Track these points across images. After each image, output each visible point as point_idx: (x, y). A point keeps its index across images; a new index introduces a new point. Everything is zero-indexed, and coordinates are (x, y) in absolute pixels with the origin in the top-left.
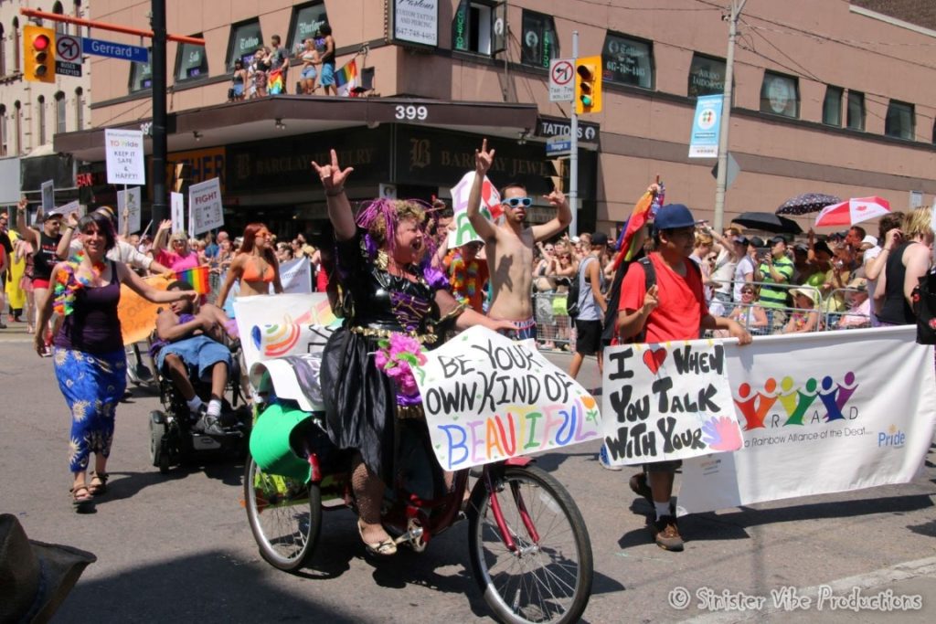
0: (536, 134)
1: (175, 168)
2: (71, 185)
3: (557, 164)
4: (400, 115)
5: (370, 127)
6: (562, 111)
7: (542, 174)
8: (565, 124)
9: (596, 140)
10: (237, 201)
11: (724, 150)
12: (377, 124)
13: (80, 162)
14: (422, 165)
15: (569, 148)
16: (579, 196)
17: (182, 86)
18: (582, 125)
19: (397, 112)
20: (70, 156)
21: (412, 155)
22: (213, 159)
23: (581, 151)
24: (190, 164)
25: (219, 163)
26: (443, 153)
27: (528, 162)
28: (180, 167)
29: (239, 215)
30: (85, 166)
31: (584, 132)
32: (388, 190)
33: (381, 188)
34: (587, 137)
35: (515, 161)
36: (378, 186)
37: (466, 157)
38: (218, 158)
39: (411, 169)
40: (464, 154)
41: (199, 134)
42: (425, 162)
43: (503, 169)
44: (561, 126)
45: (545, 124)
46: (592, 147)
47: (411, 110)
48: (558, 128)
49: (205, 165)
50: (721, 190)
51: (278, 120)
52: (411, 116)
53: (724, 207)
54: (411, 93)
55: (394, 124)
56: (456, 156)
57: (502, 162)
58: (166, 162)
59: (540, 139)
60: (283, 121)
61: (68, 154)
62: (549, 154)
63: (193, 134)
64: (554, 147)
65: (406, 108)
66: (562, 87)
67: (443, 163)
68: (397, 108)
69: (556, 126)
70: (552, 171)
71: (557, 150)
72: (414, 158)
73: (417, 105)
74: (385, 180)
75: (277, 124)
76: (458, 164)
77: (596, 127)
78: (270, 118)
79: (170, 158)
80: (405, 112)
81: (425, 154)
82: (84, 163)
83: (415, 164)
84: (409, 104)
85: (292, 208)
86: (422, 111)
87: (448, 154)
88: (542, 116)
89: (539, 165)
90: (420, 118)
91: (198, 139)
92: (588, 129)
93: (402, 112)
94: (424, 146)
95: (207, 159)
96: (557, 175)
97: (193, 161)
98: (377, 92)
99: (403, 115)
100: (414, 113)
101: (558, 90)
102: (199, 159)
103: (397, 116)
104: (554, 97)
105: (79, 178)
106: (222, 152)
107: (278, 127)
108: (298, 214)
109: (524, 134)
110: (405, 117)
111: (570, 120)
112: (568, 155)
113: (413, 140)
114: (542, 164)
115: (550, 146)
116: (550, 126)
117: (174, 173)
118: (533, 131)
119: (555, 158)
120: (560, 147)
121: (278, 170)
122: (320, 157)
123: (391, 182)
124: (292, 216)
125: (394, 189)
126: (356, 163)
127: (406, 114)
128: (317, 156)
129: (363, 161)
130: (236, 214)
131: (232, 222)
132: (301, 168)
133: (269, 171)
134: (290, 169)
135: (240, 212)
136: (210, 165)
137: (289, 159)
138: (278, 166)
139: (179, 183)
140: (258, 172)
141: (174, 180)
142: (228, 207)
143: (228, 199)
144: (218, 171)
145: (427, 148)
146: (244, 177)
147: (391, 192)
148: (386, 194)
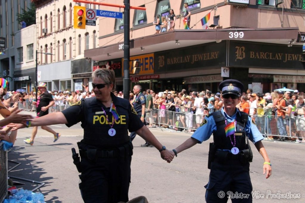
0: (298, 41)
1: (133, 63)
2: (91, 71)
4: (231, 36)
5: (217, 42)
7: (300, 60)
10: (159, 76)
12: (220, 41)
13: (94, 61)
14: (241, 58)
17: (136, 28)
19: (230, 35)
20: (90, 59)
21: (237, 54)
22: (149, 59)
24: (139, 61)
25: (151, 61)
26: (251, 52)
27: (293, 55)
28: (135, 62)
29: (159, 82)
30: (96, 63)
32: (225, 70)
33: (222, 69)
35: (286, 55)
36: (221, 68)
37: (262, 54)
38: (151, 58)
39: (236, 60)
40: (261, 53)
41: (143, 48)
42: (243, 57)
43: (280, 59)
45: (302, 36)
47: (236, 34)
49: (145, 61)
51: (177, 41)
52: (236, 36)
54: (236, 26)
55: (228, 40)
56: (257, 54)
57: (280, 55)
58: (129, 60)
59: (299, 44)
60: (179, 41)
61: (90, 58)
62: (304, 51)
63: (141, 48)
65: (234, 33)
67: (251, 57)
68: (230, 33)
72: (237, 55)
73: (239, 31)
74: (224, 66)
75: (176, 42)
76: (258, 57)
78: (173, 40)
79: (131, 59)
80: (233, 35)
81: (243, 53)
82: (96, 62)
83: (237, 58)
84: (235, 31)
85: (181, 79)
86: (241, 34)
87: (253, 53)
88: (301, 32)
89: (299, 56)
90: (240, 37)
91: (142, 50)
93: (232, 35)
94: (242, 49)
95: (146, 59)
100: (238, 35)
102: (143, 59)
103: (230, 37)
105: (94, 68)
106: (152, 55)
107: (177, 44)
108: (185, 82)
109: (291, 42)
110: (234, 37)
113: (237, 47)
115: (304, 47)
117: (132, 65)
118: (296, 40)
121: (176, 63)
122: (194, 56)
123: (227, 66)
124: (182, 83)
125: (228, 70)
126: (210, 59)
127: (234, 36)
128: (193, 56)
129: (214, 58)
130: (158, 82)
131: (156, 85)
132: (186, 61)
133: (173, 63)
134: (181, 62)
135: (160, 81)
136: (148, 61)
137: (181, 57)
138: (177, 61)
139: (135, 69)
140: (168, 64)
141: (132, 68)
142: (155, 79)
143: (155, 75)
144: (151, 63)
145: (243, 51)
146: (162, 66)
147: (227, 71)
148: (224, 72)
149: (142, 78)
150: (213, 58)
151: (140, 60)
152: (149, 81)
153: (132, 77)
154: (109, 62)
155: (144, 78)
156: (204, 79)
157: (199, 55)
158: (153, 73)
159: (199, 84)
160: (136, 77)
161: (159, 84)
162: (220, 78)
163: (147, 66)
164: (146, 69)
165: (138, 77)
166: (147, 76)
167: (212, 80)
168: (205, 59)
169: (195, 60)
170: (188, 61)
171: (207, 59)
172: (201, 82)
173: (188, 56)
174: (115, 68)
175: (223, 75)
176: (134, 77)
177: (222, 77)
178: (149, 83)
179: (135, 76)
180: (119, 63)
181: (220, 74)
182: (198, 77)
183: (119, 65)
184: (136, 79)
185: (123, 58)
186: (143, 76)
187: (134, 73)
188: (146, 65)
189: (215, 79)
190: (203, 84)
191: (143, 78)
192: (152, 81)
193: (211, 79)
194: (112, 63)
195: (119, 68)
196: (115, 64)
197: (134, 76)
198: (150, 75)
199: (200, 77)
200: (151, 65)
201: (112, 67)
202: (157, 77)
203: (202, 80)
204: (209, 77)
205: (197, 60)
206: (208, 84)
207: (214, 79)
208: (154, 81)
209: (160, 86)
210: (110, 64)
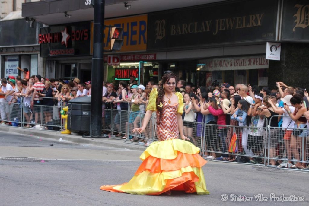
1: (110, 30)
2: (35, 43)
10: (155, 55)
13: (41, 24)
14: (304, 26)
20: (34, 20)
21: (296, 18)
22: (138, 24)
24: (121, 28)
25: (143, 28)
28: (113, 29)
30: (45, 28)
32: (274, 48)
33: (268, 46)
36: (266, 44)
38: (142, 23)
39: (294, 30)
41: (128, 4)
42: (307, 24)
49: (132, 29)
58: (103, 27)
61: (32, 19)
63: (124, 4)
72: (297, 20)
74: (272, 40)
79: (106, 23)
81: (307, 17)
82: (44, 26)
83: (297, 26)
85: (196, 62)
91: (127, 8)
94: (307, 10)
95: (134, 24)
97: (123, 24)
102: (128, 24)
105: (40, 37)
106: (145, 19)
108: (201, 67)
113: (297, 6)
117: (109, 35)
121: (187, 33)
122: (219, 22)
123: (276, 40)
124: (197, 69)
125: (278, 47)
126: (248, 26)
128: (217, 21)
129: (255, 25)
130: (154, 66)
131: (151, 72)
132: (204, 31)
133: (180, 33)
134: (196, 31)
135: (157, 65)
136: (136, 28)
137: (196, 23)
138: (187, 29)
139: (113, 41)
140: (172, 34)
141: (109, 40)
142: (148, 61)
143: (148, 55)
144: (142, 33)
146: (160, 38)
147: (276, 49)
148: (272, 51)
149: (126, 58)
150: (252, 24)
151: (123, 27)
152: (138, 63)
153: (109, 56)
154: (68, 26)
155: (130, 58)
156: (235, 63)
157: (227, 20)
158: (145, 51)
159: (226, 72)
160: (116, 56)
161: (155, 70)
162: (264, 61)
163: (136, 38)
164: (133, 43)
165: (119, 57)
166: (134, 56)
167: (249, 65)
168: (237, 27)
169: (221, 29)
170: (208, 30)
171: (241, 27)
172: (229, 68)
173: (207, 22)
174: (78, 39)
175: (268, 57)
176: (112, 56)
177: (267, 60)
178: (138, 68)
179: (114, 54)
180: (86, 30)
181: (265, 54)
182: (224, 59)
183: (86, 34)
184: (116, 61)
185: (93, 21)
186: (127, 55)
187: (111, 49)
188: (134, 36)
189: (254, 62)
190: (232, 71)
191: (128, 59)
192: (143, 64)
193: (247, 63)
194: (73, 29)
195: (86, 39)
196: (78, 31)
197: (111, 54)
198: (141, 54)
199: (229, 59)
200: (142, 36)
201: (73, 37)
202: (151, 57)
203: (231, 65)
204: (243, 59)
205: (224, 29)
206: (242, 73)
207: (252, 63)
208: (146, 64)
209: (157, 74)
210: (69, 32)
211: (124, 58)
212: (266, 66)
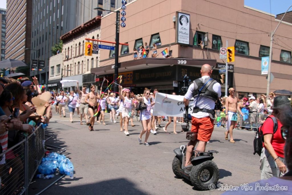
0: (216, 68)
2: (94, 81)
3: (222, 76)
4: (179, 63)
5: (171, 66)
6: (223, 61)
7: (217, 78)
8: (224, 65)
9: (233, 69)
10: (135, 85)
11: (269, 72)
12: (173, 65)
13: (96, 75)
15: (225, 72)
16: (228, 84)
17: (122, 56)
18: (229, 65)
19: (178, 62)
20: (94, 74)
22: (130, 74)
23: (229, 72)
24: (124, 76)
26: (191, 73)
27: (214, 75)
28: (121, 77)
31: (229, 67)
33: (174, 82)
34: (230, 68)
36: (173, 81)
37: (197, 74)
38: (131, 74)
39: (182, 77)
44: (223, 66)
45: (219, 65)
46: (231, 71)
47: (182, 61)
48: (222, 66)
49: (127, 76)
50: (268, 83)
51: (147, 64)
53: (269, 88)
54: (182, 57)
55: (177, 65)
56: (194, 74)
59: (217, 69)
60: (148, 64)
62: (220, 73)
63: (125, 68)
64: (221, 71)
66: (223, 55)
67: (191, 75)
68: (178, 61)
69: (222, 65)
70: (221, 78)
71: (222, 72)
72: (183, 74)
73: (184, 60)
74: (175, 80)
75: (147, 65)
77: (233, 66)
78: (145, 64)
79: (119, 74)
82: (98, 76)
84: (181, 60)
86: (185, 62)
88: (218, 63)
89: (217, 76)
90: (184, 63)
91: (126, 69)
92: (230, 66)
93: (179, 62)
94: (185, 70)
95: (128, 74)
96: (222, 79)
98: (173, 57)
99: (180, 63)
100: (183, 62)
101: (222, 56)
102: (126, 74)
103: (178, 63)
104: (221, 58)
105: (96, 79)
106: (132, 73)
108: (151, 89)
109: (213, 68)
111: (226, 64)
112: (225, 73)
113: (182, 69)
114: (218, 76)
115: (220, 71)
116: (220, 65)
118: (215, 67)
119: (221, 74)
120: (223, 71)
121: (146, 77)
125: (177, 83)
126: (167, 75)
127: (181, 62)
128: (157, 73)
129: (169, 75)
130: (135, 89)
131: (134, 91)
132: (152, 77)
133: (144, 77)
134: (149, 77)
136: (129, 76)
137: (149, 74)
140: (141, 78)
141: (120, 80)
142: (133, 87)
144: (131, 77)
145: (186, 71)
146: (137, 79)
148: (175, 84)
154: (106, 76)
157: (160, 73)
158: (132, 83)
162: (172, 87)
163: (129, 79)
164: (128, 81)
166: (128, 85)
169: (158, 76)
170: (154, 76)
171: (164, 76)
173: (153, 74)
174: (109, 80)
180: (112, 77)
181: (173, 85)
182: (159, 86)
185: (114, 73)
186: (126, 85)
187: (121, 83)
189: (169, 87)
190: (162, 90)
194: (107, 77)
196: (109, 77)
198: (130, 85)
199: (161, 86)
200: (131, 79)
202: (134, 86)
203: (162, 88)
204: (166, 86)
206: (165, 91)
208: (133, 88)
209: (136, 91)
210: (106, 78)
211: (125, 86)
212: (173, 89)
